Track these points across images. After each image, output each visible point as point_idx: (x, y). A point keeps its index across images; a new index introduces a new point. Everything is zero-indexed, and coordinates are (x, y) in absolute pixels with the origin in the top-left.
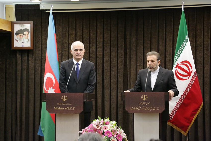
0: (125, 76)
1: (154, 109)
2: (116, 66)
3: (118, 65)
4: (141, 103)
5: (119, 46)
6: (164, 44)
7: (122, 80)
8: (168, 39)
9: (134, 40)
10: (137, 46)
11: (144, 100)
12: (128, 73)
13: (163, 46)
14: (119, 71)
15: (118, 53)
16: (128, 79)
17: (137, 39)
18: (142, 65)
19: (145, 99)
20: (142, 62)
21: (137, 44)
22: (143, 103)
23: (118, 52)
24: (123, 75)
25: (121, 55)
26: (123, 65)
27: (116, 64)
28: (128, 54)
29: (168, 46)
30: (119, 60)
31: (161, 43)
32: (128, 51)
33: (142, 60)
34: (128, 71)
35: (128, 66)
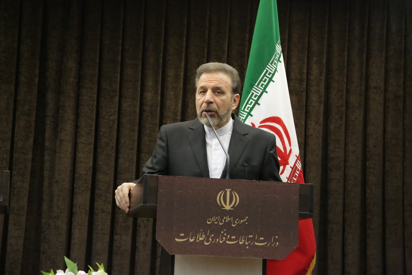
0: (37, 174)
1: (262, 242)
2: (9, 142)
3: (16, 139)
4: (214, 219)
5: (23, 79)
6: (160, 87)
7: (26, 185)
8: (171, 73)
9: (71, 64)
10: (79, 86)
11: (228, 207)
12: (47, 165)
13: (156, 92)
14: (15, 156)
15: (15, 101)
16: (46, 183)
17: (80, 65)
18: (91, 144)
19: (230, 204)
20: (93, 134)
21: (80, 78)
22: (222, 218)
23: (18, 98)
24: (29, 170)
25: (27, 108)
26: (31, 140)
27: (9, 135)
28: (51, 105)
29: (170, 94)
30: (21, 123)
31: (150, 83)
32: (50, 96)
33: (94, 128)
34: (47, 158)
35: (47, 144)
